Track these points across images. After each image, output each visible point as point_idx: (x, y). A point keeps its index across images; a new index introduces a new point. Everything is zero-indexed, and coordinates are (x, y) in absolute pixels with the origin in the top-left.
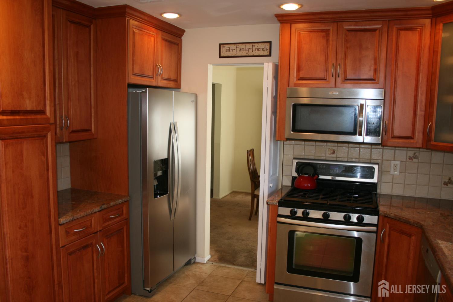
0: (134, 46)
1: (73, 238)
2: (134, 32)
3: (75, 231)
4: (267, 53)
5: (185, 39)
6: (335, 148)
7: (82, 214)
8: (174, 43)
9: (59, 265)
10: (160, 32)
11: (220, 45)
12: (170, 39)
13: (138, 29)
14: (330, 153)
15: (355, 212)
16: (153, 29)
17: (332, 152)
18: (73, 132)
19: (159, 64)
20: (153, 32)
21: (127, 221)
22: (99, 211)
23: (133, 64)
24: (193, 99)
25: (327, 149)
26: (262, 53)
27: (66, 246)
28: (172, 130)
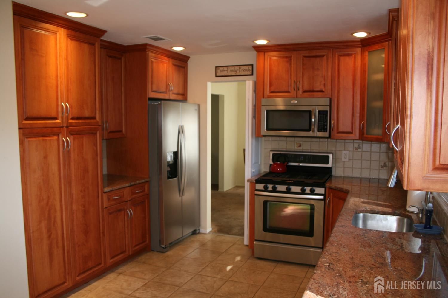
0: (152, 71)
1: (112, 203)
2: (152, 62)
3: (114, 198)
4: (250, 73)
5: (190, 63)
6: (301, 143)
7: (118, 187)
8: (182, 67)
9: (103, 220)
10: (171, 60)
11: (216, 67)
12: (178, 64)
13: (155, 59)
14: (297, 146)
15: (308, 185)
16: (166, 58)
17: (299, 145)
18: (111, 132)
19: (171, 84)
20: (166, 60)
21: (148, 196)
22: (129, 186)
23: (152, 84)
24: (197, 108)
25: (296, 144)
26: (246, 73)
27: (108, 208)
28: (181, 131)
